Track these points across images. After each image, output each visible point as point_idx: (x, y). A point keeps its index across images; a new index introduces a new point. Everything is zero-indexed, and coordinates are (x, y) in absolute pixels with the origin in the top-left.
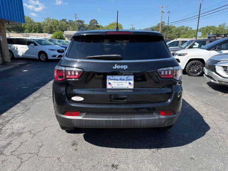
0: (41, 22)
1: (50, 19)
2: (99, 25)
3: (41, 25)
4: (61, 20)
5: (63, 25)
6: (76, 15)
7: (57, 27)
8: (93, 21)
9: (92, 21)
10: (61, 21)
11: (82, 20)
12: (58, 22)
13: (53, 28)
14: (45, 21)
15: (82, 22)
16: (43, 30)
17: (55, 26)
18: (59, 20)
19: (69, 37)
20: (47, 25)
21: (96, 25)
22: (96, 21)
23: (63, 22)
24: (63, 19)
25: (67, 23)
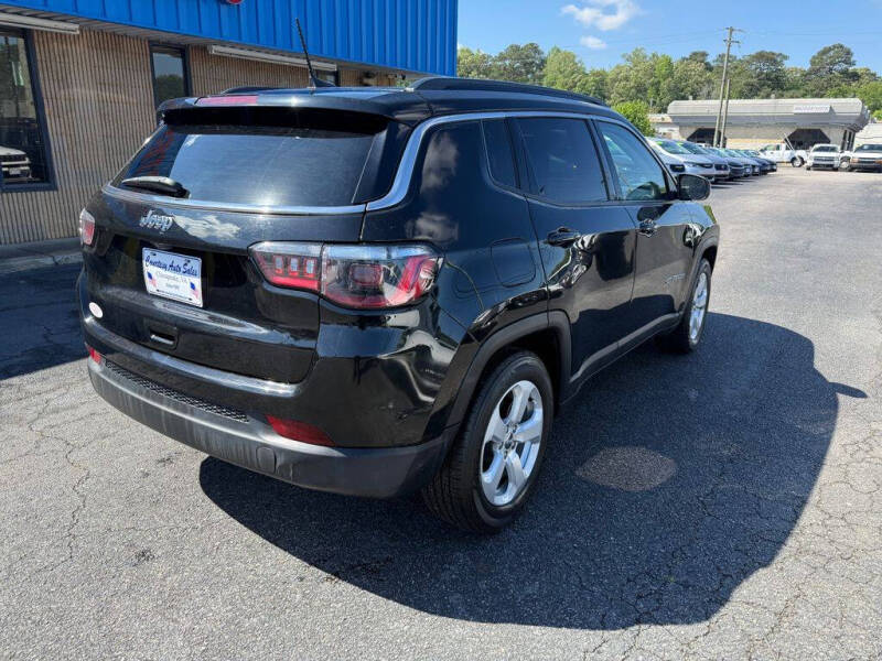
0: (607, 70)
1: (645, 57)
2: (859, 67)
3: (608, 80)
4: (688, 56)
5: (690, 77)
6: (732, 30)
7: (664, 86)
8: (832, 53)
9: (825, 52)
10: (684, 59)
11: (777, 51)
12: (670, 64)
13: (646, 90)
14: (622, 62)
15: (774, 62)
16: (609, 99)
17: (656, 80)
18: (675, 59)
19: (686, 125)
20: (627, 79)
21: (845, 72)
22: (848, 53)
23: (693, 65)
24: (695, 54)
25: (709, 68)
